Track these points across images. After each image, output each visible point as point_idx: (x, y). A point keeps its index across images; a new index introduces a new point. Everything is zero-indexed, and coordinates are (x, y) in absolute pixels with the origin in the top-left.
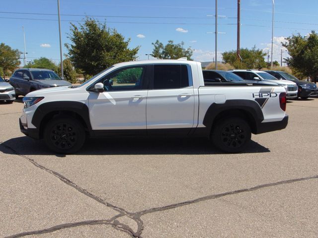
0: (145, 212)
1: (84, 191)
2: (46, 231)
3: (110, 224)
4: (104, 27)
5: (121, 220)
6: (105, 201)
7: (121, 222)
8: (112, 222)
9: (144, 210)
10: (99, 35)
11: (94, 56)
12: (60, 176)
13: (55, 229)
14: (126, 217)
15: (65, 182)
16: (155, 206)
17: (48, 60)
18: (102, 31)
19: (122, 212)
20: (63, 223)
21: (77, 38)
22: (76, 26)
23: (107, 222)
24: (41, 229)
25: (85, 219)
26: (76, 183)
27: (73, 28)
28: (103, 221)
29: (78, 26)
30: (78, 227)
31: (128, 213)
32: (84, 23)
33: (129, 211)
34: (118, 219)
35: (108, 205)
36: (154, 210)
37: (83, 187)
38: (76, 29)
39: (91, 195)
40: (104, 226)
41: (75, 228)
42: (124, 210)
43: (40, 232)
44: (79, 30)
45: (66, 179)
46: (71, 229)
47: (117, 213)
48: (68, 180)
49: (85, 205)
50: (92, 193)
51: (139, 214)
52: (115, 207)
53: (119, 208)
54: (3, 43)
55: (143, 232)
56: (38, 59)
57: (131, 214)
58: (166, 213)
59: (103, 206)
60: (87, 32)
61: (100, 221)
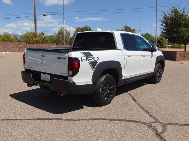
0: (171, 124)
1: (141, 107)
2: (113, 120)
3: (147, 125)
4: (184, 12)
5: (154, 125)
6: (150, 114)
7: (153, 125)
8: (148, 124)
9: (171, 123)
10: (180, 18)
11: (175, 31)
12: (132, 97)
13: (118, 120)
14: (158, 124)
15: (134, 100)
16: (179, 123)
17: (149, 34)
18: (182, 15)
19: (157, 121)
20: (123, 119)
21: (166, 21)
22: (165, 13)
23: (146, 124)
24: (112, 119)
25: (135, 120)
26: (139, 102)
27: (164, 15)
28: (143, 122)
29: (167, 13)
30: (129, 122)
31: (160, 122)
32: (171, 11)
33: (161, 121)
34: (152, 124)
35: (151, 116)
36: (178, 124)
37: (141, 104)
38: (165, 15)
39: (144, 109)
40: (143, 125)
41: (127, 122)
42: (158, 120)
43: (111, 120)
44: (168, 16)
45: (135, 99)
46: (125, 122)
47: (154, 121)
48: (136, 100)
49: (138, 113)
50: (145, 108)
51: (167, 124)
52: (154, 118)
53: (156, 119)
54: (128, 26)
55: (163, 133)
56: (143, 34)
57: (161, 123)
58: (184, 128)
59: (147, 115)
60: (173, 16)
61: (142, 122)
